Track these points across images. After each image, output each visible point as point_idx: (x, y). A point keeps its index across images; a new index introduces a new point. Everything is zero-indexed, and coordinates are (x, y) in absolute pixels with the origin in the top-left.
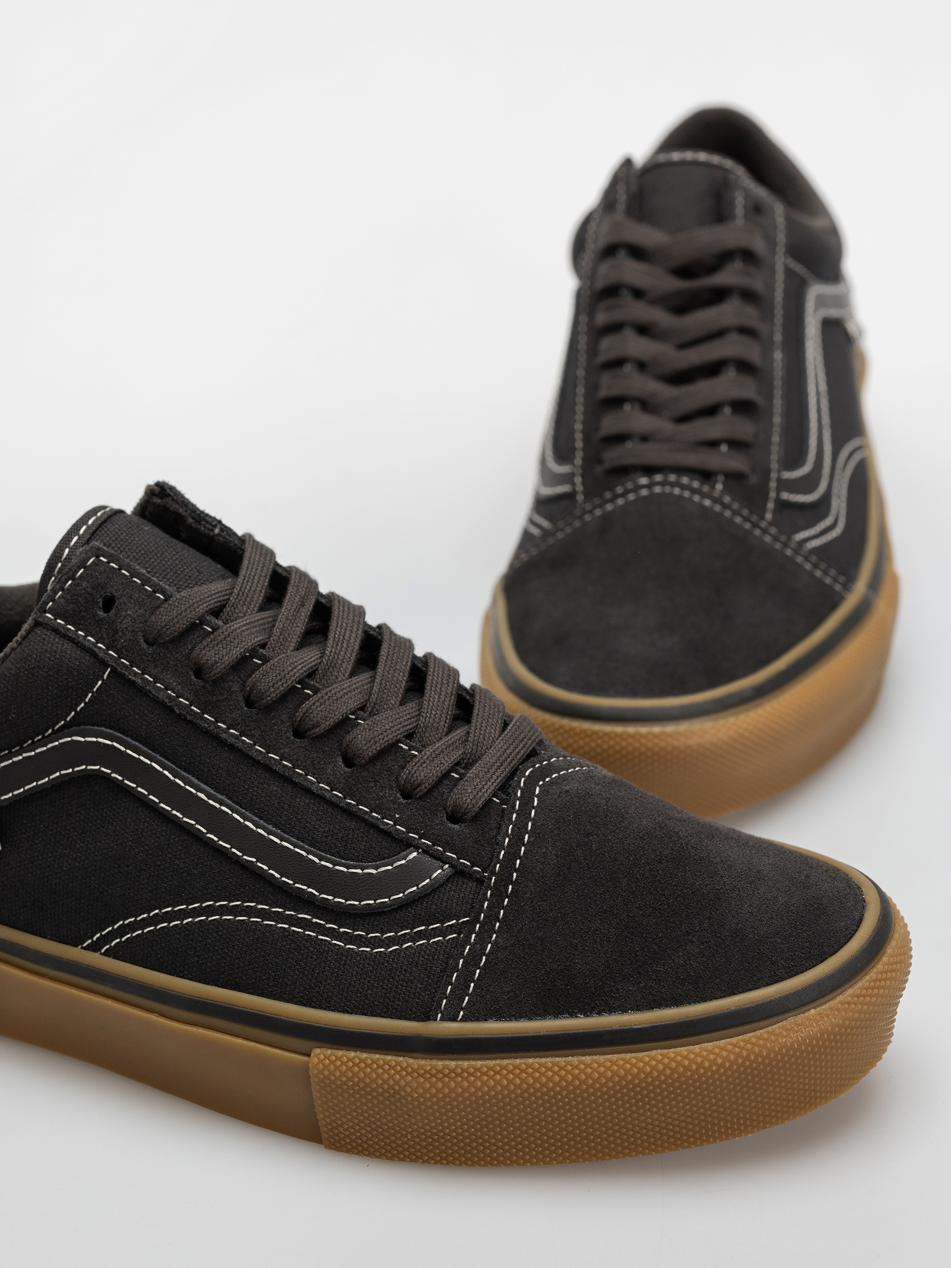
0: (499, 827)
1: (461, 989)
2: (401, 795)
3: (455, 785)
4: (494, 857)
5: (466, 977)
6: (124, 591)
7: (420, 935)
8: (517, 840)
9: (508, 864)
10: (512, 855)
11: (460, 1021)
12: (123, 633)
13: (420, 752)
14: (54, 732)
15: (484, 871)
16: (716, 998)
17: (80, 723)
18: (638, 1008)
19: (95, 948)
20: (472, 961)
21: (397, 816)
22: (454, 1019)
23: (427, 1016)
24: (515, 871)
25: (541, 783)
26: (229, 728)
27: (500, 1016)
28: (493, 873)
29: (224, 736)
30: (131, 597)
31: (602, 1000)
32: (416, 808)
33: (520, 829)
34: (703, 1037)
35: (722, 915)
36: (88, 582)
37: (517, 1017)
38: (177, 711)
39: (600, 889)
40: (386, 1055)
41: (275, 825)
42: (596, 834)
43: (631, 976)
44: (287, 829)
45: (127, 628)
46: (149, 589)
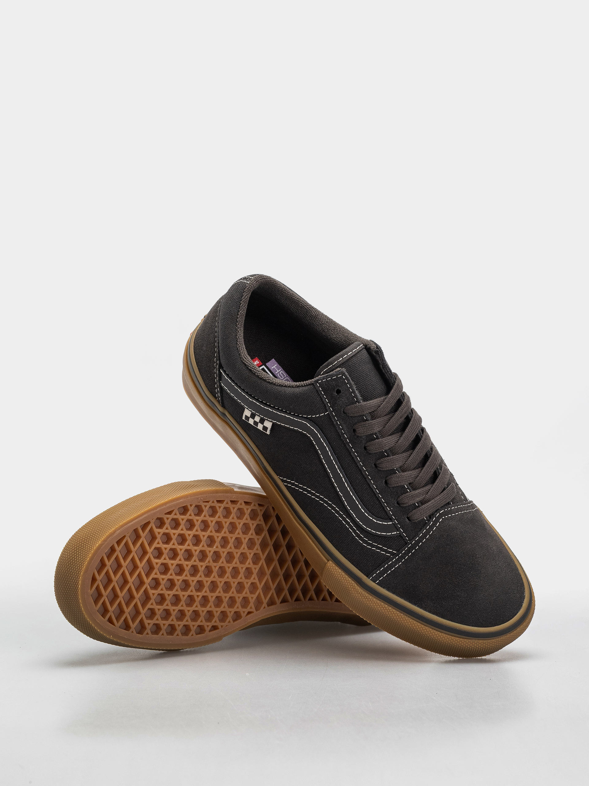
0: (421, 529)
1: (382, 574)
2: (397, 502)
3: (415, 509)
4: (414, 538)
5: (385, 571)
6: (345, 392)
7: (379, 548)
8: (425, 536)
9: (417, 543)
10: (420, 540)
11: (376, 583)
12: (338, 405)
13: (410, 491)
14: (302, 417)
15: (409, 540)
16: (455, 622)
17: (311, 420)
18: (430, 612)
19: (282, 481)
20: (390, 567)
21: (392, 509)
22: (375, 582)
23: (368, 576)
24: (418, 546)
25: (443, 517)
26: (355, 452)
27: (388, 590)
28: (411, 543)
29: (352, 454)
30: (346, 395)
31: (421, 603)
32: (399, 509)
33: (428, 532)
34: (444, 631)
35: (473, 595)
36: (335, 382)
37: (394, 593)
38: (342, 438)
39: (441, 566)
40: (350, 577)
41: (354, 489)
42: (450, 546)
43: (434, 600)
44: (356, 492)
45: (340, 404)
46: (353, 395)
